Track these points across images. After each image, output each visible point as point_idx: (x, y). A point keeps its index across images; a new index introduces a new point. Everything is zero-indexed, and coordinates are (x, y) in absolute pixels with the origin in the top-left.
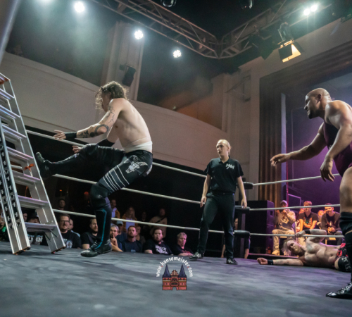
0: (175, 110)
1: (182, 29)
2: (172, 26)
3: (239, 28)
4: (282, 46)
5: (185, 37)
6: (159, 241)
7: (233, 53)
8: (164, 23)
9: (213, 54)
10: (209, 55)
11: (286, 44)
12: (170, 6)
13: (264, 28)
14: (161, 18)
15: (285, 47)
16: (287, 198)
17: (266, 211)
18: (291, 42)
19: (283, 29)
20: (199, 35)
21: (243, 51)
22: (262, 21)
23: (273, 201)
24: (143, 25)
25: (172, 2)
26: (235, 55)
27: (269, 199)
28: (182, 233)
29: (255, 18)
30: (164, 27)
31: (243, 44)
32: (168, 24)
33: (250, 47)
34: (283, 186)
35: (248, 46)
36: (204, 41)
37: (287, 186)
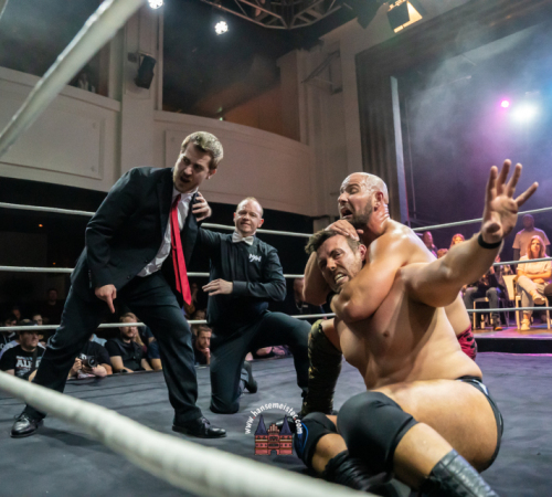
9: (279, 23)
10: (272, 24)
15: (396, 7)
26: (315, 21)
35: (334, 6)
36: (263, 2)
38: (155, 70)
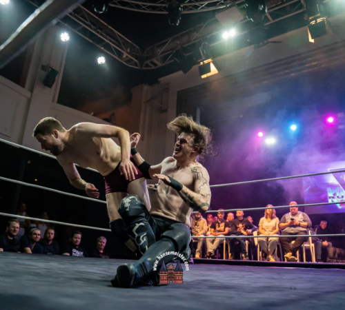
1: (108, 37)
2: (98, 32)
3: (164, 41)
4: (202, 63)
6: (77, 245)
7: (155, 65)
8: (91, 28)
9: (136, 64)
10: (131, 65)
11: (206, 62)
12: (101, 12)
13: (186, 45)
14: (89, 23)
15: (204, 64)
18: (210, 60)
19: (203, 48)
20: (124, 45)
21: (164, 64)
22: (185, 39)
24: (70, 27)
25: (104, 9)
26: (157, 67)
28: (102, 237)
29: (179, 35)
30: (91, 32)
31: (166, 57)
32: (95, 30)
33: (172, 61)
35: (170, 60)
36: (129, 51)
38: (56, 78)
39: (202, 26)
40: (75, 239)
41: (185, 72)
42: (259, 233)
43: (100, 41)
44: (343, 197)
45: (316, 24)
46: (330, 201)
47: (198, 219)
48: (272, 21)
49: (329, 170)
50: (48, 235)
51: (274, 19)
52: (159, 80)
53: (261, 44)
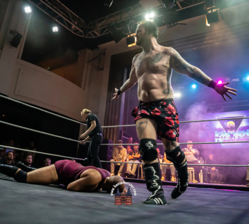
0: (49, 70)
1: (61, 12)
2: (54, 8)
3: (103, 18)
4: (129, 36)
5: (62, 18)
7: (95, 35)
8: (48, 5)
9: (81, 34)
10: (78, 34)
11: (132, 35)
14: (47, 1)
16: (122, 138)
17: (107, 146)
19: (131, 25)
20: (73, 19)
21: (101, 35)
22: (118, 17)
23: (113, 140)
24: (32, 3)
27: (110, 138)
28: (47, 159)
29: (114, 14)
31: (103, 30)
32: (51, 6)
33: (108, 33)
34: (120, 130)
36: (76, 23)
37: (123, 131)
38: (21, 40)
39: (131, 9)
40: (28, 160)
41: (116, 42)
42: (163, 161)
43: (55, 15)
44: (225, 137)
45: (212, 13)
46: (216, 141)
47: (120, 149)
48: (181, 9)
49: (217, 118)
50: (10, 156)
51: (183, 7)
52: (98, 46)
53: (172, 24)
